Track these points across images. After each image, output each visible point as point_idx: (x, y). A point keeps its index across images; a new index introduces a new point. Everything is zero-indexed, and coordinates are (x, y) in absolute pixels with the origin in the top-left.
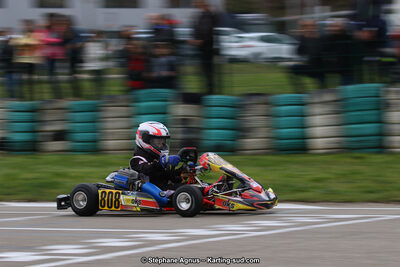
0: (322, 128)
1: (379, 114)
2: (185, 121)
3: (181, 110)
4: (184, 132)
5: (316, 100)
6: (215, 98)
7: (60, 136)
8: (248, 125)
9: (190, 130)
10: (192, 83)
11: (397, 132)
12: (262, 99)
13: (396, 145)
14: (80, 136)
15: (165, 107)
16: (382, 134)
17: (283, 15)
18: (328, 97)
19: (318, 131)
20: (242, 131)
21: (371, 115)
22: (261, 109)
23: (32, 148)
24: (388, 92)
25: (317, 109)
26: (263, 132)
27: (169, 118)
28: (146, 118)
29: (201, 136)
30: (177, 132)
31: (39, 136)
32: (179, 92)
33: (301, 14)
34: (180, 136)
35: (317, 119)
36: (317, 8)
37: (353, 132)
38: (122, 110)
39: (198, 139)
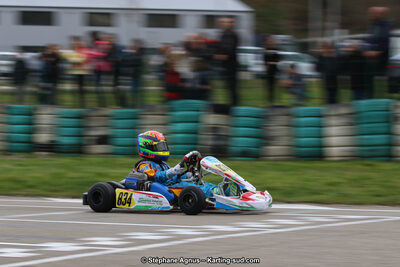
0: (337, 138)
1: (389, 127)
2: (215, 129)
3: (212, 119)
4: (214, 139)
5: (333, 113)
6: (242, 109)
7: (103, 140)
8: (272, 134)
10: (221, 97)
12: (284, 111)
14: (121, 141)
15: (198, 116)
16: (391, 145)
17: (306, 37)
18: (343, 111)
19: (334, 140)
20: (265, 139)
21: (382, 127)
22: (283, 120)
23: (78, 150)
24: (396, 107)
25: (334, 121)
26: (284, 140)
27: (199, 125)
28: (180, 126)
29: (229, 143)
30: (207, 139)
31: (84, 140)
32: (210, 103)
33: (322, 36)
34: (210, 142)
35: (333, 130)
36: (337, 31)
37: (365, 142)
38: (159, 119)
39: (226, 146)
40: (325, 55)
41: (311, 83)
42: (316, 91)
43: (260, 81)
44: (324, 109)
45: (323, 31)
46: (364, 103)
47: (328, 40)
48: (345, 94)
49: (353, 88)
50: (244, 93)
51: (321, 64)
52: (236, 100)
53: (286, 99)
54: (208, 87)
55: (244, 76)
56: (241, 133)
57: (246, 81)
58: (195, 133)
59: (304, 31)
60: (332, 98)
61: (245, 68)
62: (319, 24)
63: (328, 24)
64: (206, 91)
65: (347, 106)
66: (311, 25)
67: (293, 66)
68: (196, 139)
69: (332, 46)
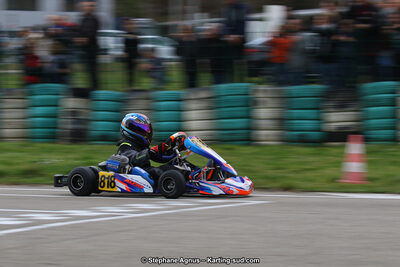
0: (197, 122)
1: (248, 111)
2: (74, 113)
3: (72, 103)
4: (73, 123)
5: (193, 97)
6: (101, 93)
9: (78, 121)
10: (80, 80)
11: (264, 127)
12: (144, 95)
13: (263, 138)
15: (57, 100)
16: (250, 128)
17: (166, 20)
18: (203, 94)
19: (194, 124)
21: (240, 111)
22: (142, 104)
24: (256, 91)
25: (193, 105)
27: (60, 110)
28: (39, 110)
29: (89, 127)
30: (67, 123)
32: (70, 86)
33: (183, 20)
34: (70, 126)
35: (193, 114)
36: (197, 15)
37: (225, 126)
38: (18, 103)
39: (85, 130)
40: (185, 39)
41: (171, 66)
42: (176, 74)
43: (121, 65)
44: (183, 93)
45: (184, 14)
46: (223, 87)
47: (188, 23)
48: (205, 78)
49: (213, 72)
50: (104, 77)
51: (181, 48)
52: (96, 84)
53: (146, 83)
54: (68, 71)
55: (104, 59)
56: (100, 117)
57: (106, 64)
58: (55, 116)
59: (165, 15)
60: (191, 82)
61: (105, 51)
62: (179, 8)
63: (189, 8)
64: (65, 74)
65: (207, 89)
66: (172, 8)
67: (153, 50)
68: (56, 123)
69: (192, 30)
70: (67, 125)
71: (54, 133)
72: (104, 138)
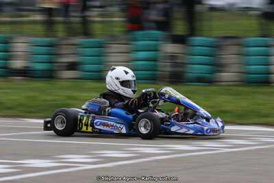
2: (172, 57)
3: (171, 48)
4: (172, 66)
6: (197, 40)
7: (72, 66)
8: (224, 62)
9: (177, 65)
10: (180, 28)
12: (235, 41)
15: (156, 45)
20: (218, 67)
22: (234, 49)
23: (49, 75)
26: (235, 68)
27: (159, 54)
28: (141, 55)
29: (185, 70)
30: (166, 66)
31: (55, 66)
34: (169, 69)
38: (123, 48)
39: (183, 72)
55: (199, 8)
58: (155, 60)
68: (156, 66)
70: (166, 68)
71: (154, 75)
72: (199, 80)
